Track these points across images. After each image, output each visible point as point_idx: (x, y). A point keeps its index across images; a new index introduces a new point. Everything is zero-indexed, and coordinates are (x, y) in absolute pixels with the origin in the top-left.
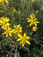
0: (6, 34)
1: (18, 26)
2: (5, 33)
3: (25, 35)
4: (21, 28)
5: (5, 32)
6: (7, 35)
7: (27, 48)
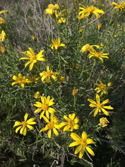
0: (48, 131)
1: (72, 116)
2: (46, 128)
3: (84, 135)
4: (76, 121)
5: (46, 126)
6: (50, 132)
7: (89, 162)
